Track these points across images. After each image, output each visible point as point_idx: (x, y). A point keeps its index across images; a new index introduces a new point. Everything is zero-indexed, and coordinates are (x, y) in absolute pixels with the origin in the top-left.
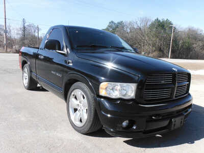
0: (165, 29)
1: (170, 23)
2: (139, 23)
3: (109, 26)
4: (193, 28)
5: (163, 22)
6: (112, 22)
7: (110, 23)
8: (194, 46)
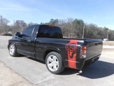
0: (80, 24)
1: (83, 22)
2: (68, 20)
3: (50, 21)
4: (93, 24)
5: (79, 20)
6: (52, 19)
7: (51, 20)
8: (94, 33)
